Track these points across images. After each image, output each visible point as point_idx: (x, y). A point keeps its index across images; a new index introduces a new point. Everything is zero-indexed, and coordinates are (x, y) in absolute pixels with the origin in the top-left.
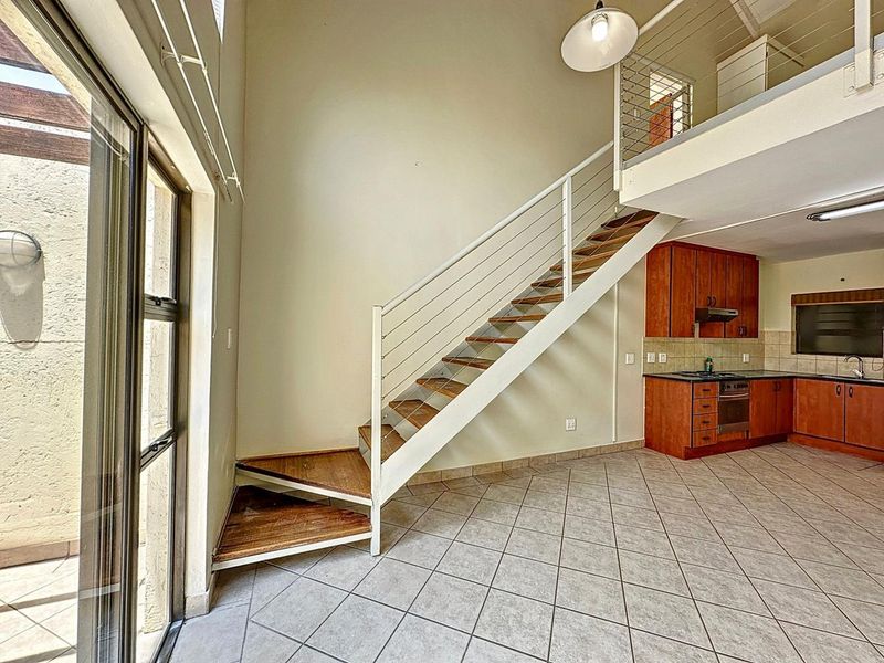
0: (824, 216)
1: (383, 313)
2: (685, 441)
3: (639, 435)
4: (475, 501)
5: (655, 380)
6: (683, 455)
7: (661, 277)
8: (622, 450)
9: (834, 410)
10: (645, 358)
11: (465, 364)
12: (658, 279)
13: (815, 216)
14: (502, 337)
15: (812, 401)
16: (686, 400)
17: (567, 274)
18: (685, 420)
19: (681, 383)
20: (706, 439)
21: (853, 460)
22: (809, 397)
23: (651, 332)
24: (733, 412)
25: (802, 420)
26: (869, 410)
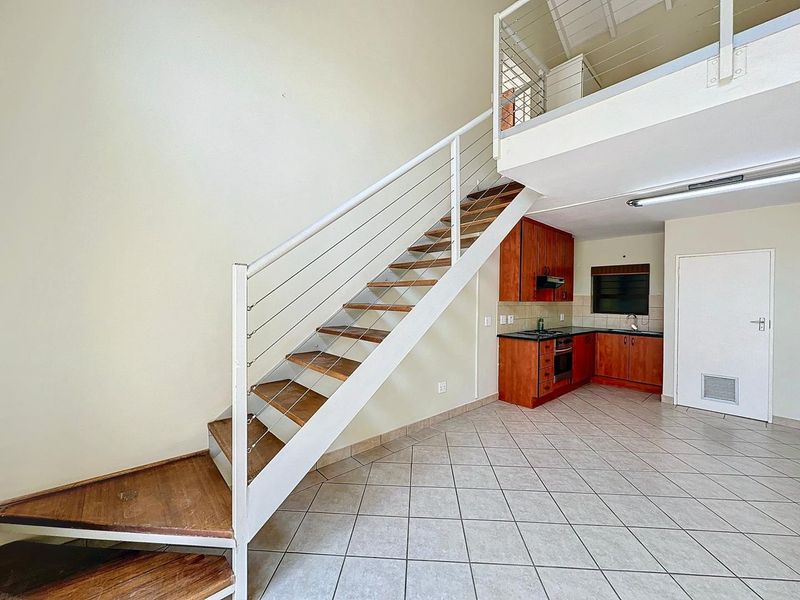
0: (640, 203)
1: (248, 273)
2: (532, 392)
3: (494, 390)
4: (360, 489)
5: (507, 339)
6: (531, 405)
7: (513, 248)
8: (482, 405)
9: (622, 356)
10: (499, 320)
11: (338, 333)
12: (510, 250)
13: (634, 202)
14: (380, 302)
15: (608, 350)
16: (534, 356)
17: (456, 237)
18: (533, 373)
19: (529, 343)
20: (547, 388)
21: (636, 393)
22: (606, 347)
23: (503, 297)
24: (562, 365)
25: (601, 366)
26: (644, 355)
